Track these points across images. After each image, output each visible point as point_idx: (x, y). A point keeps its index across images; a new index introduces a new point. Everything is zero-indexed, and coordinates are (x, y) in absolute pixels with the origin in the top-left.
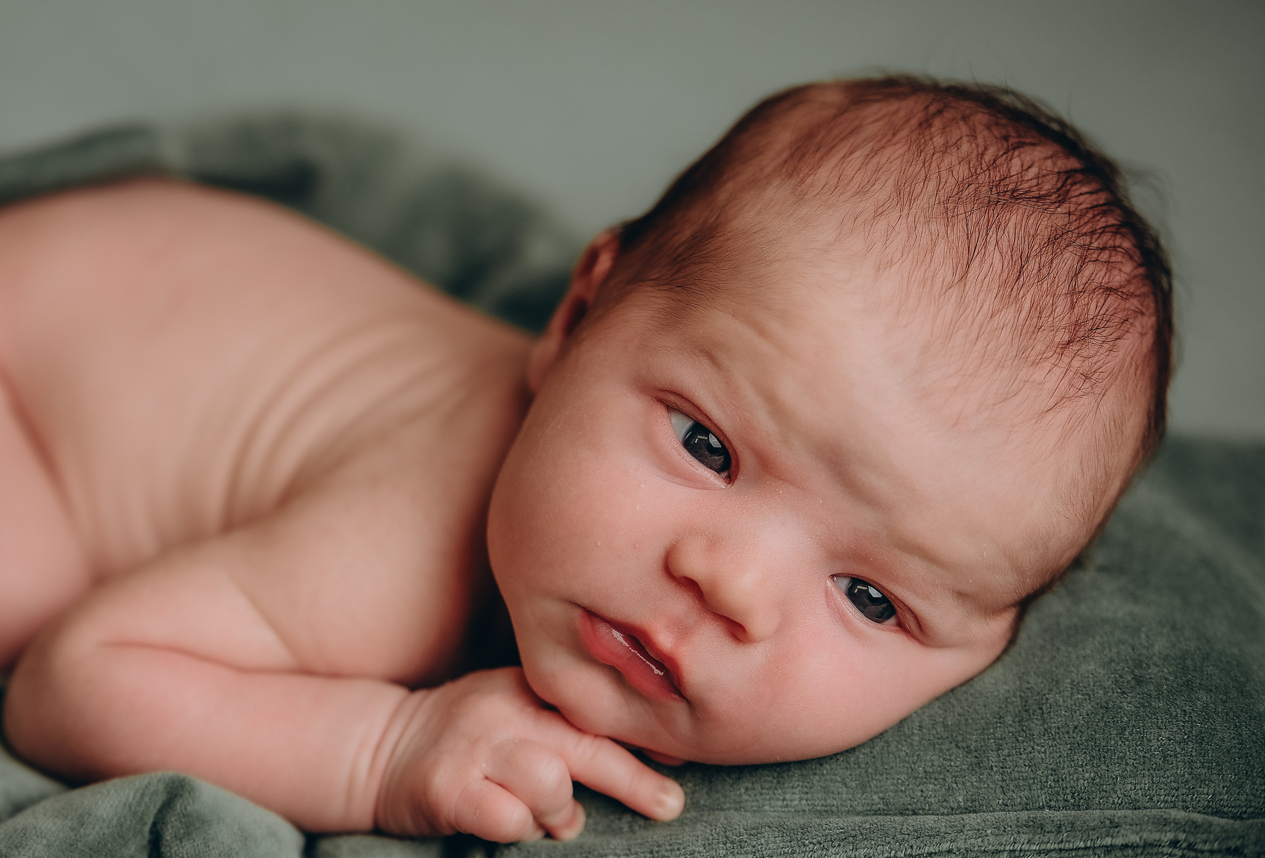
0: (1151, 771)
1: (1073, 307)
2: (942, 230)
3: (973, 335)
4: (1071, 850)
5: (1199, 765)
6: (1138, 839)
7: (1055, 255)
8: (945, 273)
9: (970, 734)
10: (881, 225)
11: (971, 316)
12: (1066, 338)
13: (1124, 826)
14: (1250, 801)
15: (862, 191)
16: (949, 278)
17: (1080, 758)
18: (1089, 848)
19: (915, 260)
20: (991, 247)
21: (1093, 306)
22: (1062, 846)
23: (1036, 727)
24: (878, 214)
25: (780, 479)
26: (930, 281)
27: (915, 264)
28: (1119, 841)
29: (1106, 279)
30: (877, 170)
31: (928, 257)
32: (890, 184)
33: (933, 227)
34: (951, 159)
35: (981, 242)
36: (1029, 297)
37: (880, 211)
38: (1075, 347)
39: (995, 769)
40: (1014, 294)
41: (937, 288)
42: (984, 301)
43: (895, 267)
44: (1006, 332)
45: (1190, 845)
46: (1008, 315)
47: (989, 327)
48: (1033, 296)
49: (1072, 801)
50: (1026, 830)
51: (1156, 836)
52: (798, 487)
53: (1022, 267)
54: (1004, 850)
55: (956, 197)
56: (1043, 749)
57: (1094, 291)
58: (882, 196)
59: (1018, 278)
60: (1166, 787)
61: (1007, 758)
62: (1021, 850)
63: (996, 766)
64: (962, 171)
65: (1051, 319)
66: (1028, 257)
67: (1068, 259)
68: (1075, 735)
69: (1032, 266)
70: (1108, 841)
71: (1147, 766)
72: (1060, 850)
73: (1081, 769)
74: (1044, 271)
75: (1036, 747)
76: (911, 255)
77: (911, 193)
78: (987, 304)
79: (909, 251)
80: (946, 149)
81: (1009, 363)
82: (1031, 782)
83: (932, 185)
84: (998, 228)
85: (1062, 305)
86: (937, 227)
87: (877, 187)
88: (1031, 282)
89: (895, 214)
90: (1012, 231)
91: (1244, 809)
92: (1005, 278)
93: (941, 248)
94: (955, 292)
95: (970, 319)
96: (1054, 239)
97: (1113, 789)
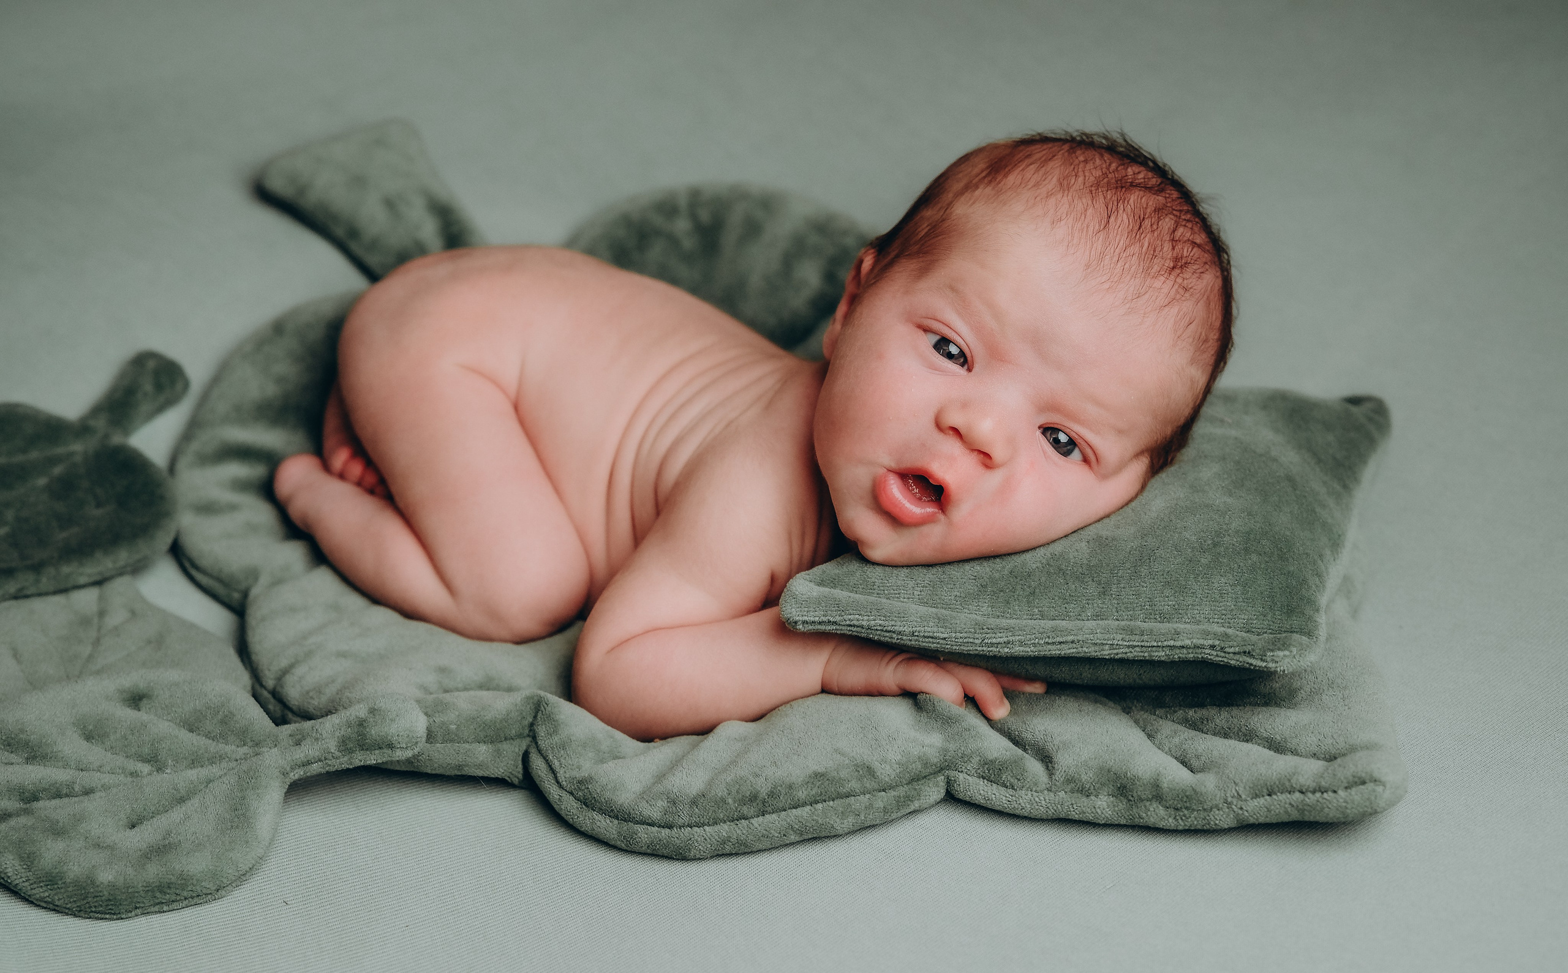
0: (1211, 602)
1: (1173, 248)
2: (1090, 202)
3: (1115, 259)
4: (1149, 647)
5: (1241, 600)
6: (1190, 644)
7: (1159, 219)
8: (1095, 225)
9: (1103, 573)
10: (1052, 201)
11: (1113, 249)
12: (1172, 265)
13: (1182, 634)
14: (1270, 625)
15: (1037, 185)
16: (1097, 227)
17: (1167, 592)
18: (1160, 646)
19: (1075, 218)
20: (1121, 211)
21: (1185, 251)
22: (1143, 644)
23: (1144, 571)
24: (1049, 195)
25: (1002, 361)
26: (1085, 229)
27: (1075, 220)
28: (1178, 644)
29: (1192, 237)
30: (1045, 174)
31: (1083, 217)
32: (1055, 180)
33: (1084, 200)
34: (1090, 166)
35: (1114, 208)
36: (1147, 239)
37: (1050, 194)
38: (1178, 271)
39: (1114, 596)
40: (1138, 237)
41: (1090, 232)
42: (1120, 240)
43: (1063, 223)
44: (1135, 257)
45: (1222, 648)
46: (1135, 248)
47: (1124, 255)
48: (1150, 239)
49: (1159, 619)
50: (1121, 632)
51: (1201, 642)
52: (1013, 364)
53: (1141, 223)
54: (1107, 644)
55: (1098, 185)
56: (1145, 585)
57: (1185, 242)
58: (1050, 187)
59: (1139, 229)
60: (1218, 613)
61: (1123, 590)
62: (1117, 645)
63: (1115, 594)
64: (1098, 173)
65: (1161, 253)
66: (1144, 218)
67: (1167, 223)
68: (1167, 577)
69: (1147, 223)
70: (1172, 643)
71: (1209, 598)
72: (1142, 646)
73: (1167, 599)
74: (1155, 227)
75: (1141, 583)
76: (1072, 216)
77: (1068, 184)
78: (1122, 242)
79: (1071, 214)
80: (1086, 161)
81: (1139, 275)
82: (1135, 605)
83: (1081, 179)
84: (1124, 202)
85: (1167, 246)
86: (1087, 200)
87: (1047, 181)
88: (1147, 231)
89: (1059, 196)
90: (1132, 205)
91: (1265, 631)
92: (1131, 228)
93: (1090, 211)
94: (1102, 235)
95: (1112, 251)
96: (1158, 210)
97: (1186, 613)
